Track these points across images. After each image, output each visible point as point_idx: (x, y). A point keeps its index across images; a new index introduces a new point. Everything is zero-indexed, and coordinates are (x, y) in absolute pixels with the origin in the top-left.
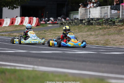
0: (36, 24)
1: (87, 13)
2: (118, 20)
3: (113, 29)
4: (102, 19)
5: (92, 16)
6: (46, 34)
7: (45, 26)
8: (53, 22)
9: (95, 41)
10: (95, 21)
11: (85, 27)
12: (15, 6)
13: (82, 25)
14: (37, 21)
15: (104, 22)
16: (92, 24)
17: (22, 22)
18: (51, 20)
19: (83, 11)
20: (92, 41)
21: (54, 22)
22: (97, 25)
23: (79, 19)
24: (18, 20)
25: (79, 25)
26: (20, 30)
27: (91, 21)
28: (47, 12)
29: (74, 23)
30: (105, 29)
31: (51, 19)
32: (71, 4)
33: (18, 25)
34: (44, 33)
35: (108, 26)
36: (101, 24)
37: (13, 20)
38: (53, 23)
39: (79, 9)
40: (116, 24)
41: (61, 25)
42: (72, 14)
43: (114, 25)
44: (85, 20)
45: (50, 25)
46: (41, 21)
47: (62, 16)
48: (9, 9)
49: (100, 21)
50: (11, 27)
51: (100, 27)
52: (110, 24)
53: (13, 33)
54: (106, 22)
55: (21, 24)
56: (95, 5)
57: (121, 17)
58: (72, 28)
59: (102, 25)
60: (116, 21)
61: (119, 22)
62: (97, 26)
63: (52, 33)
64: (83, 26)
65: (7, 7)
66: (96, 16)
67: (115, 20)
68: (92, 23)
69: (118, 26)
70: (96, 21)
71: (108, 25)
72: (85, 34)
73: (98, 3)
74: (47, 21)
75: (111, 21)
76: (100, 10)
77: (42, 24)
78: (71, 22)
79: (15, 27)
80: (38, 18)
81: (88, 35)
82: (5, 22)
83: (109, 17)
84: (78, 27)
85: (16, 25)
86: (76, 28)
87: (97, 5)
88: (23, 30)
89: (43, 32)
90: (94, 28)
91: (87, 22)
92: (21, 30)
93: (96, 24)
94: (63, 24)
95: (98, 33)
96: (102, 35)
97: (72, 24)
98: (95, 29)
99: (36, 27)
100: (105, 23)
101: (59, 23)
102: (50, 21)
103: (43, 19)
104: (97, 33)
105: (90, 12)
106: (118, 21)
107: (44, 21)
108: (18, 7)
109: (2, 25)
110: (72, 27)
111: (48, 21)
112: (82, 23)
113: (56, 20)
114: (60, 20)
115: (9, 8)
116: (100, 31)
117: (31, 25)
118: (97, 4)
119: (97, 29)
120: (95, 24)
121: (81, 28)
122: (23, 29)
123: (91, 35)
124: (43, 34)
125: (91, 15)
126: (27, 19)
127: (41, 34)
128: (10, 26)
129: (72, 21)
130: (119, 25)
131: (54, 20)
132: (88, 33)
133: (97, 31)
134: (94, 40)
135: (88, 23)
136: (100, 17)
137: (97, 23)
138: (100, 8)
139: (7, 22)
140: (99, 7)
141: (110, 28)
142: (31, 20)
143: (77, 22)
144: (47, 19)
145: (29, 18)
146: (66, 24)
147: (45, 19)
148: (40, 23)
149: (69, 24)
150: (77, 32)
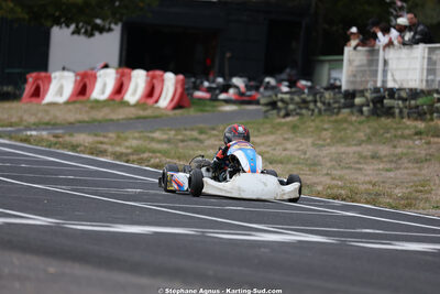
0: (172, 100)
1: (374, 68)
4: (429, 93)
5: (394, 80)
6: (201, 141)
7: (208, 108)
8: (242, 94)
9: (374, 185)
10: (400, 102)
11: (360, 123)
12: (98, 21)
13: (352, 113)
14: (179, 90)
15: (439, 105)
16: (389, 112)
17: (120, 89)
18: (236, 87)
19: (358, 58)
20: (362, 187)
21: (248, 93)
22: (409, 116)
23: (344, 88)
24: (104, 84)
25: (338, 113)
26: (107, 121)
27: (387, 102)
28: (228, 55)
29: (319, 104)
31: (237, 81)
32: (326, 26)
33: (105, 101)
34: (196, 139)
36: (425, 113)
37: (87, 81)
38: (242, 100)
39: (346, 49)
41: (269, 108)
42: (326, 67)
44: (364, 96)
45: (228, 108)
46: (197, 87)
47: (288, 70)
48: (73, 33)
49: (420, 101)
50: (78, 105)
51: (421, 125)
53: (71, 135)
55: (118, 98)
56: (408, 36)
58: (312, 124)
59: (428, 117)
62: (409, 123)
64: (354, 118)
65: (68, 26)
66: (408, 81)
68: (391, 108)
70: (404, 100)
72: (354, 153)
73: (420, 28)
74: (217, 92)
76: (426, 55)
77: (200, 99)
78: (310, 98)
79: (92, 108)
80: (181, 77)
81: (362, 158)
82: (53, 87)
84: (336, 121)
85: (97, 101)
86: (326, 126)
87: (414, 37)
88: (118, 120)
90: (396, 129)
91: (371, 105)
92: (112, 120)
93: (406, 111)
94: (280, 104)
95: (405, 151)
96: (417, 161)
97: (312, 106)
98: (399, 133)
99: (171, 113)
101: (263, 101)
102: (231, 91)
103: (202, 83)
104: (399, 150)
105: (386, 62)
107: (209, 90)
108: (113, 26)
109: (43, 99)
110: (313, 121)
111: (225, 89)
112: (352, 105)
113: (257, 89)
114: (273, 88)
115: (77, 32)
116: (417, 142)
117: (157, 101)
118: (415, 34)
119: (407, 132)
120: (401, 112)
121: (345, 125)
122: (121, 117)
123: (375, 157)
124: (192, 143)
125: (389, 77)
126: (139, 78)
127: (182, 141)
128: (74, 102)
129: (315, 95)
131: (248, 87)
132: (367, 149)
133: (403, 142)
134: (370, 182)
135: (375, 107)
136: (423, 86)
137: (410, 108)
138: (426, 50)
139: (61, 88)
140: (421, 46)
142: (155, 81)
143: (331, 101)
144: (220, 80)
145: (147, 76)
146: (291, 107)
147: (214, 82)
148: (192, 95)
149: (302, 105)
150: (325, 140)
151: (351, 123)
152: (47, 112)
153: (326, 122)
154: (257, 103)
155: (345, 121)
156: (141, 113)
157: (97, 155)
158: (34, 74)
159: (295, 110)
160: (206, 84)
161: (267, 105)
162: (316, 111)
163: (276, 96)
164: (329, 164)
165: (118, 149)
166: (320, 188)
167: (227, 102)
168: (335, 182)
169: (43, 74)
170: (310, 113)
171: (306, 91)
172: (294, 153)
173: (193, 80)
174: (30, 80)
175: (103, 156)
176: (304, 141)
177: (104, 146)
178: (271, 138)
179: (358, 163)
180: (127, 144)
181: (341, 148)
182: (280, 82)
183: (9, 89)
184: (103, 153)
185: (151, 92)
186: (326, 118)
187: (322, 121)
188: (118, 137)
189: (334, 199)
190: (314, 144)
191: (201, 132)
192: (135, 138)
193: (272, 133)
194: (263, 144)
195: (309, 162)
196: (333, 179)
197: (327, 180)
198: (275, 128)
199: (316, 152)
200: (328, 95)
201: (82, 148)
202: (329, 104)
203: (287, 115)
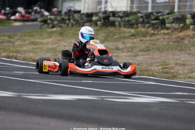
2: (171, 17)
3: (161, 37)
4: (135, 13)
5: (112, 7)
7: (6, 24)
8: (23, 16)
10: (119, 19)
11: (98, 30)
13: (91, 25)
15: (141, 20)
16: (113, 24)
18: (20, 12)
21: (27, 15)
22: (124, 26)
27: (111, 19)
29: (72, 21)
30: (145, 37)
31: (20, 9)
35: (150, 29)
36: (133, 24)
40: (167, 25)
41: (43, 23)
43: (162, 29)
44: (97, 16)
45: (17, 24)
49: (131, 18)
51: (133, 31)
52: (153, 25)
54: (145, 20)
57: (176, 10)
58: (69, 32)
59: (135, 26)
60: (167, 19)
61: (173, 22)
62: (126, 30)
63: (26, 43)
66: (120, 7)
67: (166, 16)
68: (114, 22)
69: (172, 31)
70: (121, 17)
71: (149, 27)
74: (9, 15)
75: (157, 18)
77: (1, 20)
78: (66, 18)
83: (150, 10)
90: (120, 33)
91: (102, 21)
93: (122, 24)
94: (49, 21)
97: (67, 22)
98: (122, 35)
100: (143, 23)
101: (39, 19)
102: (17, 15)
106: (172, 20)
107: (5, 14)
110: (70, 30)
111: (14, 14)
112: (91, 21)
113: (30, 13)
116: (135, 40)
119: (126, 35)
120: (120, 24)
124: (8, 43)
125: (109, 4)
130: (175, 29)
131: (26, 13)
133: (127, 40)
135: (105, 22)
136: (129, 10)
137: (125, 22)
141: (153, 34)
143: (79, 19)
144: (8, 9)
146: (55, 22)
149: (62, 22)
154: (35, 20)
159: (58, 24)
160: (3, 11)
161: (41, 21)
162: (70, 25)
163: (47, 17)
167: (16, 21)
170: (66, 25)
193: (50, 37)
198: (50, 34)
200: (76, 16)
202: (78, 21)
203: (53, 27)
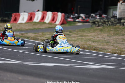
0: (60, 22)
6: (70, 35)
7: (72, 24)
8: (84, 19)
11: (123, 28)
13: (120, 25)
14: (63, 18)
17: (43, 18)
18: (82, 17)
19: (122, 7)
21: (86, 19)
23: (118, 17)
24: (38, 17)
25: (116, 25)
28: (79, 6)
29: (109, 22)
31: (82, 15)
33: (38, 22)
34: (68, 35)
37: (32, 16)
38: (84, 21)
39: (119, 4)
41: (93, 24)
42: (112, 10)
44: (124, 19)
45: (79, 24)
46: (69, 17)
47: (99, 11)
50: (29, 24)
53: (27, 34)
55: (42, 21)
58: (107, 29)
63: (78, 35)
64: (121, 27)
72: (121, 38)
74: (75, 19)
77: (70, 21)
78: (106, 20)
79: (34, 25)
80: (63, 14)
81: (124, 40)
82: (21, 18)
84: (115, 28)
85: (35, 22)
86: (112, 30)
88: (43, 29)
89: (68, 33)
92: (40, 29)
94: (96, 23)
97: (107, 23)
101: (91, 22)
102: (80, 18)
103: (70, 16)
107: (73, 18)
109: (18, 22)
110: (107, 28)
111: (78, 18)
112: (120, 23)
114: (94, 17)
117: (55, 22)
121: (118, 29)
122: (43, 27)
126: (49, 14)
129: (108, 19)
131: (86, 17)
139: (23, 18)
142: (55, 16)
143: (113, 21)
144: (76, 15)
145: (52, 14)
146: (100, 23)
147: (74, 15)
148: (67, 20)
149: (104, 23)
150: (111, 34)
151: (120, 29)
152: (19, 26)
153: (112, 28)
154: (89, 22)
155: (118, 28)
156: (50, 26)
157: (36, 40)
158: (14, 14)
159: (101, 24)
160: (72, 16)
161: (92, 23)
162: (108, 25)
163: (95, 20)
164: (113, 42)
165: (42, 38)
166: (110, 50)
167: (79, 22)
168: (115, 48)
169: (17, 14)
170: (106, 25)
171: (105, 18)
172: (101, 39)
173: (67, 15)
174: (13, 16)
175: (37, 41)
176: (104, 34)
177: (38, 37)
178: (93, 34)
179: (122, 42)
180: (46, 36)
181: (117, 37)
182: (96, 15)
183: (6, 19)
184: (37, 39)
185: (53, 19)
186: (112, 27)
187: (111, 28)
188: (43, 34)
189: (114, 54)
190: (108, 36)
191: (70, 32)
192: (48, 34)
193: (94, 32)
194: (91, 36)
195: (106, 42)
196: (114, 47)
197: (112, 48)
198: (95, 30)
199: (109, 38)
200: (112, 19)
201: (31, 38)
202: (113, 22)
203: (99, 26)
